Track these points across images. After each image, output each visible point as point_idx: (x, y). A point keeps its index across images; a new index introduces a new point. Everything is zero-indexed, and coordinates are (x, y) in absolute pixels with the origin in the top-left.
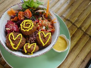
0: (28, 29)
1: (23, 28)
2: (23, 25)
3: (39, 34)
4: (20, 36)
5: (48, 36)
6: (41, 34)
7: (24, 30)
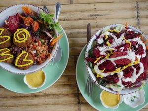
0: (17, 39)
1: (16, 35)
2: (19, 31)
3: (23, 53)
4: (8, 38)
5: (27, 62)
6: (24, 54)
7: (15, 36)
